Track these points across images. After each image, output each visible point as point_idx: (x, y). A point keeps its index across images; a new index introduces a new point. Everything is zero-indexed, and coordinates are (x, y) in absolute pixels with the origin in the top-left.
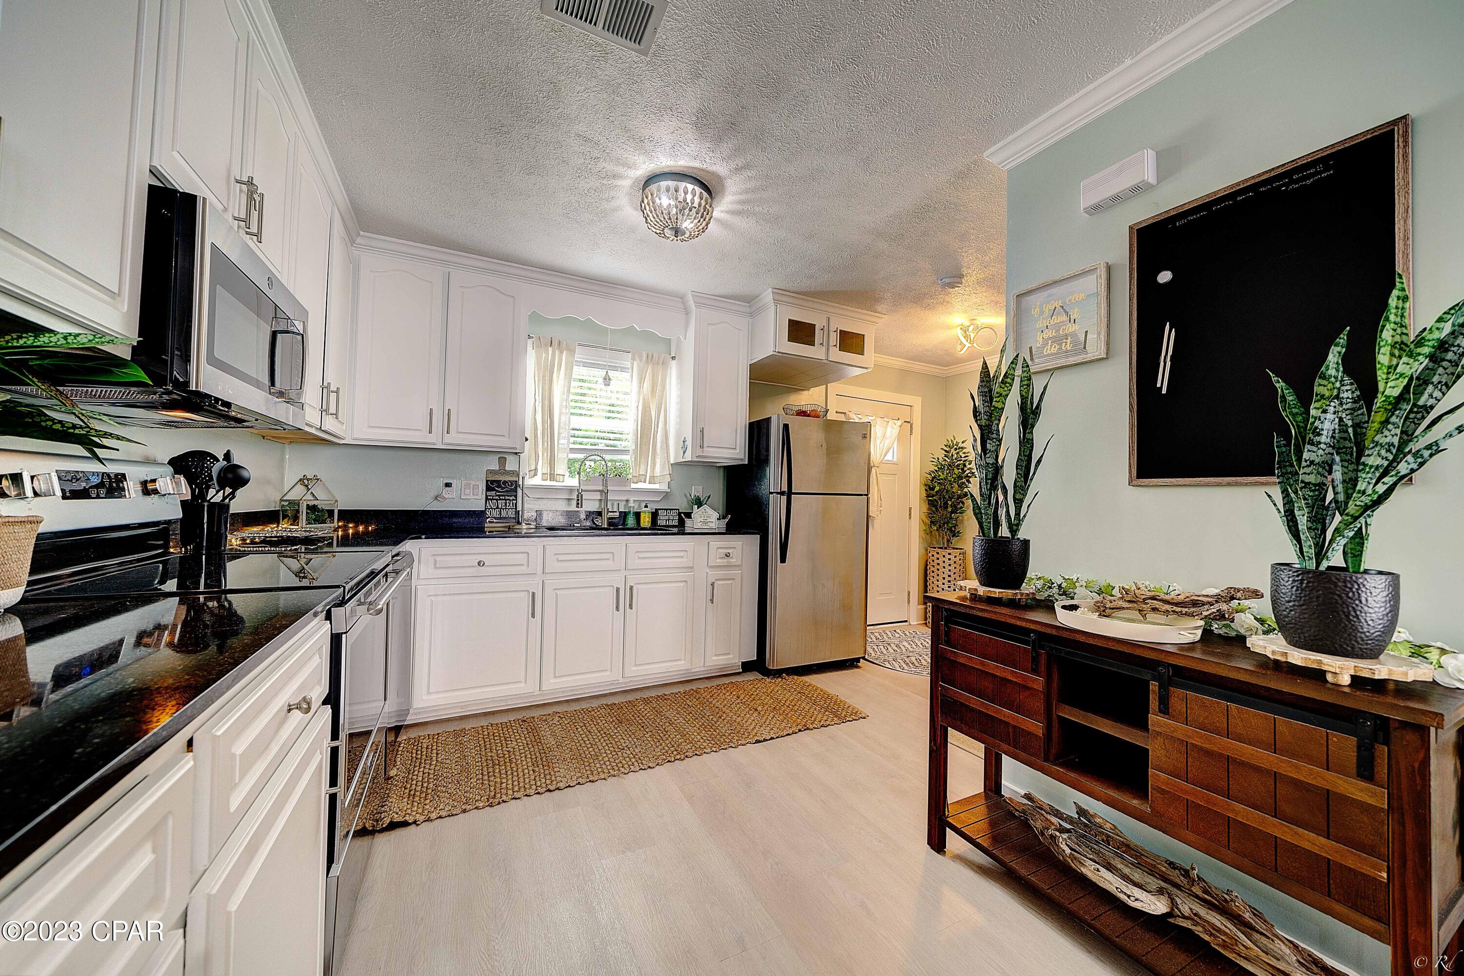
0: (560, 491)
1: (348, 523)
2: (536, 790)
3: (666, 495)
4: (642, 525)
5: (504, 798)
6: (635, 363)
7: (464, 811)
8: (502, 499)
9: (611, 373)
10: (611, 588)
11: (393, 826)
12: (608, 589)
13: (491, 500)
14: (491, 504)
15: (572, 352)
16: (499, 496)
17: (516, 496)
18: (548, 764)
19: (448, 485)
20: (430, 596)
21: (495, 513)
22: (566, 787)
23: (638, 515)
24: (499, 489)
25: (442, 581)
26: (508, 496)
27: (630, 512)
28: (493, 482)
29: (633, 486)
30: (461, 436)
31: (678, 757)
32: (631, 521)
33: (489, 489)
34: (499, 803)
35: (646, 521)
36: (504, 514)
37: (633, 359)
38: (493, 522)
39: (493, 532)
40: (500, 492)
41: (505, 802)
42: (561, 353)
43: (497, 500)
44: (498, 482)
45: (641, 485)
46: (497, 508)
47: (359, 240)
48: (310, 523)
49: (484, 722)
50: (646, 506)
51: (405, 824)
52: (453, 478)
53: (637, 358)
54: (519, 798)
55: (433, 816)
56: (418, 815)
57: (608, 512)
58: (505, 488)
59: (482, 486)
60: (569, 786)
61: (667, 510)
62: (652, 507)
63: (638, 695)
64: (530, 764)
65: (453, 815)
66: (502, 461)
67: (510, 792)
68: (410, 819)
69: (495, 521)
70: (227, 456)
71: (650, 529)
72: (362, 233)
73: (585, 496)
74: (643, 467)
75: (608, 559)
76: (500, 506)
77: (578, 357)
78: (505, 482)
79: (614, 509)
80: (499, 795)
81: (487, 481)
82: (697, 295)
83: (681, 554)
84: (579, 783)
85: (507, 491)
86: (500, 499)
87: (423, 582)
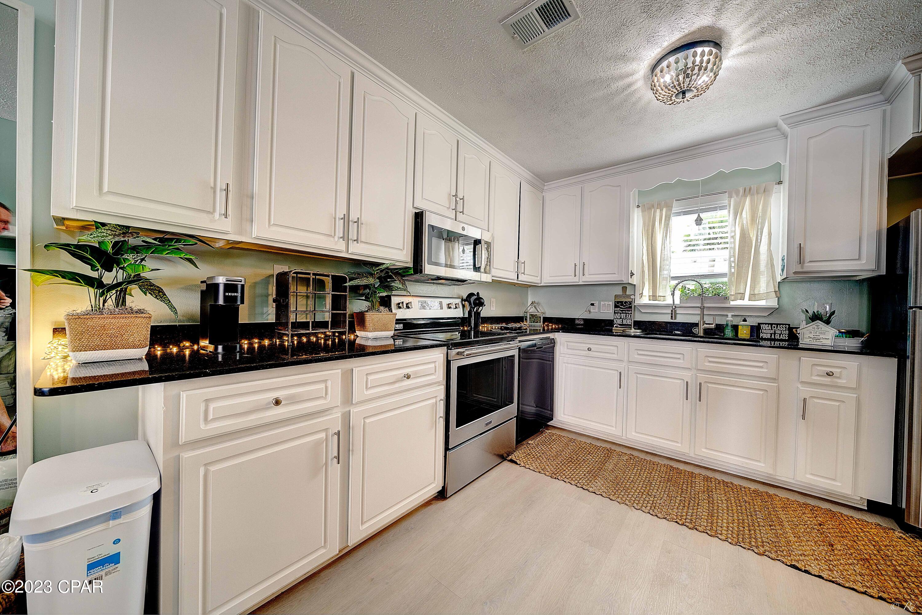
0: (663, 307)
1: (549, 324)
2: (577, 483)
3: (773, 311)
4: (740, 335)
5: (559, 477)
6: (732, 200)
7: (540, 472)
8: (624, 313)
9: (702, 215)
10: (682, 381)
11: (512, 461)
12: (679, 381)
13: (617, 313)
14: (618, 316)
15: (669, 207)
16: (622, 311)
17: (632, 311)
18: (595, 477)
19: (592, 304)
20: (565, 363)
21: (619, 321)
22: (593, 492)
23: (735, 328)
24: (622, 307)
25: (571, 356)
26: (627, 311)
27: (727, 325)
28: (618, 302)
29: (732, 303)
30: (592, 276)
31: (687, 524)
32: (729, 333)
33: (616, 306)
34: (555, 478)
35: (744, 333)
36: (625, 322)
37: (730, 197)
38: (618, 327)
39: (618, 333)
40: (622, 308)
41: (559, 479)
42: (661, 210)
43: (620, 313)
44: (622, 302)
45: (739, 303)
46: (621, 318)
47: (545, 188)
48: (531, 323)
49: (589, 441)
50: (745, 320)
51: (516, 463)
52: (595, 300)
53: (734, 195)
54: (565, 482)
55: (527, 466)
56: (522, 462)
57: (704, 323)
58: (626, 306)
59: (612, 304)
60: (595, 493)
61: (772, 324)
62: (753, 322)
63: (704, 472)
64: (587, 471)
65: (534, 471)
66: (624, 289)
67: (564, 477)
68: (518, 462)
69: (619, 326)
70: (478, 293)
71: (748, 340)
72: (546, 184)
73: (678, 311)
74: (742, 286)
75: (679, 358)
76: (622, 317)
77: (674, 210)
78: (626, 302)
79: (711, 322)
80: (558, 475)
81: (615, 302)
82: (786, 118)
83: (761, 364)
84: (602, 495)
85: (626, 308)
86: (623, 313)
87: (563, 355)
